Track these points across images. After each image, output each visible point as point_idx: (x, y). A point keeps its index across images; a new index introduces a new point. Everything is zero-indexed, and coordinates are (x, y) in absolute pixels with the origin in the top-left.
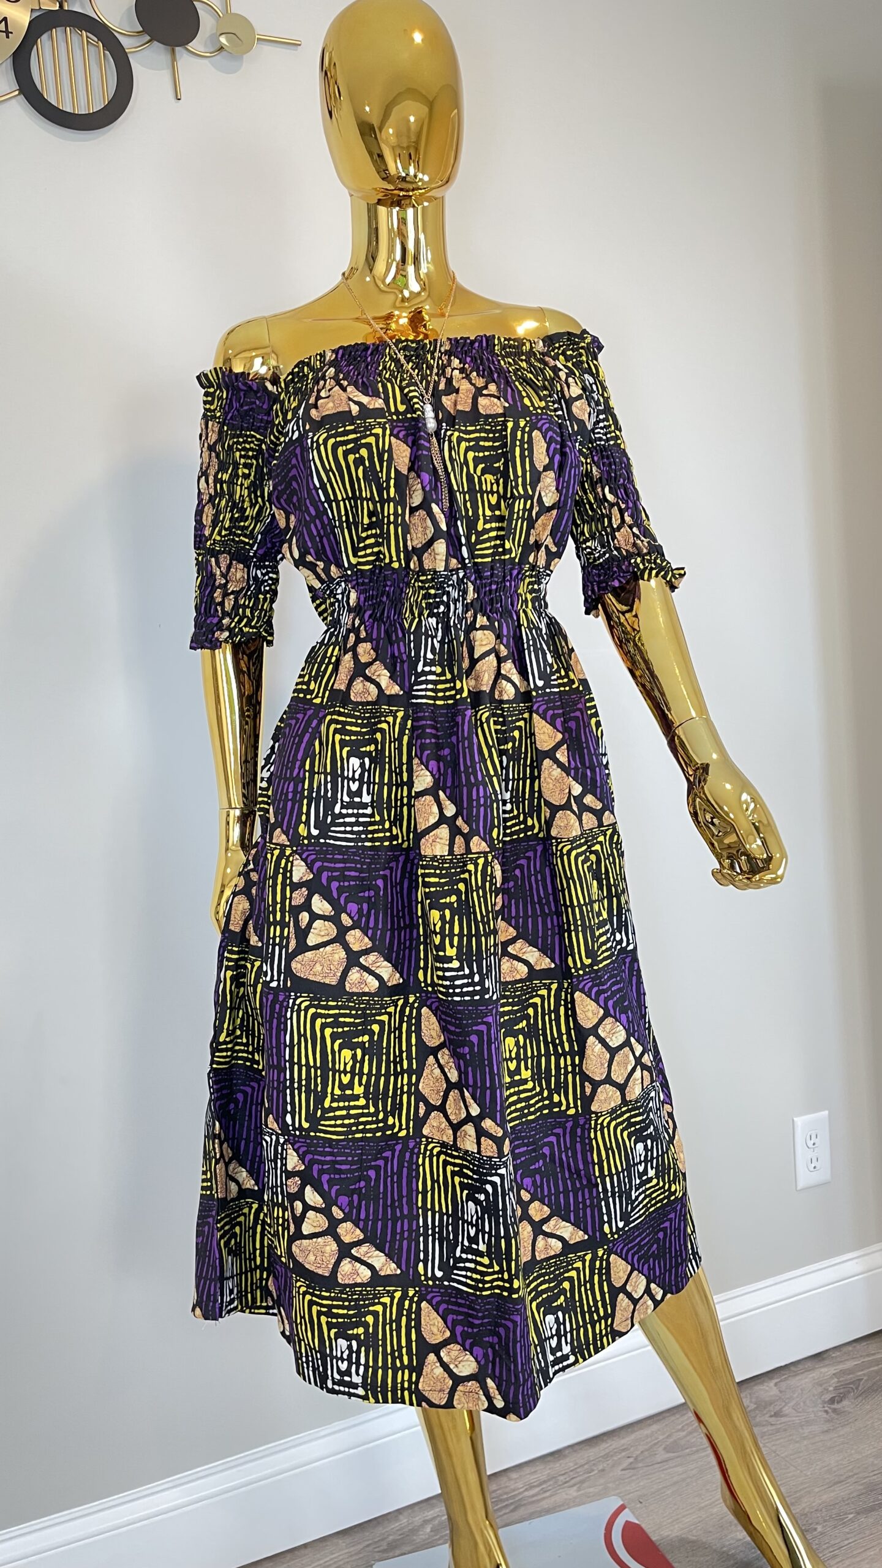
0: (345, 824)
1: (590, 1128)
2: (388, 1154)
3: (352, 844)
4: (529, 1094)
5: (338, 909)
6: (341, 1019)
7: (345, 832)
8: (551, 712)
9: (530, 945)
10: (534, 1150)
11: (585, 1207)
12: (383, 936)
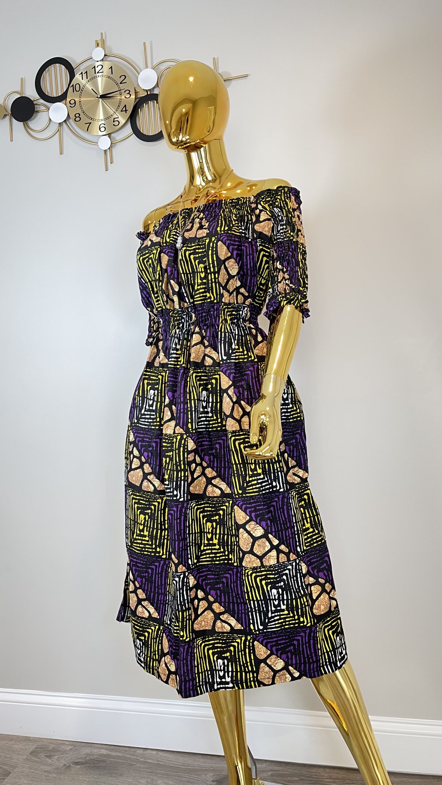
0: (145, 418)
1: (243, 574)
2: (157, 564)
3: (147, 427)
4: (217, 551)
5: (141, 454)
6: (141, 501)
7: (145, 422)
8: (229, 371)
9: (222, 481)
10: (218, 578)
11: (242, 613)
12: (156, 467)
